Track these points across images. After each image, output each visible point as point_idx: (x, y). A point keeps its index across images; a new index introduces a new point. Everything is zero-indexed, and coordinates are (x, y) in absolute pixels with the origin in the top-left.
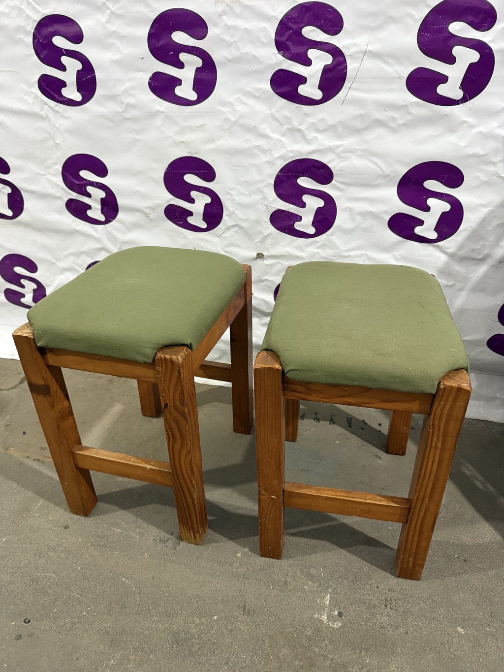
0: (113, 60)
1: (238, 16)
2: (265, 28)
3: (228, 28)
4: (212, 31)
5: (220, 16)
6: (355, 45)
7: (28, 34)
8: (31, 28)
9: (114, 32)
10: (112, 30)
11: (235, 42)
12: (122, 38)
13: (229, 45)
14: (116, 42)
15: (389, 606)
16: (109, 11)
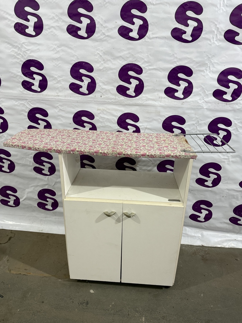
0: (59, 123)
1: (105, 115)
2: (114, 119)
3: (101, 117)
4: (96, 118)
5: (99, 114)
6: (143, 126)
7: (26, 112)
8: (28, 110)
9: (60, 115)
10: (60, 114)
11: (104, 122)
12: (63, 117)
13: (102, 122)
14: (61, 118)
15: (164, 319)
16: (59, 109)
